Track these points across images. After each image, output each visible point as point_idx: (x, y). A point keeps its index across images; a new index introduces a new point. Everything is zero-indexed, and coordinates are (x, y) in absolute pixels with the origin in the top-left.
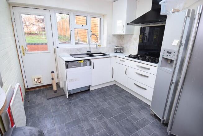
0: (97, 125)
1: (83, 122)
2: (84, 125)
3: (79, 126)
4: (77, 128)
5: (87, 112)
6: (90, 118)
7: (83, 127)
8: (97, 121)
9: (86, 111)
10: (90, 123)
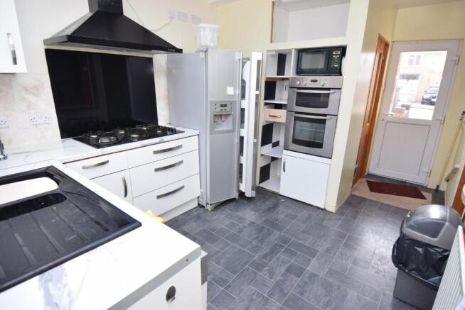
0: (277, 266)
1: (286, 291)
2: (292, 286)
3: (302, 293)
4: (307, 294)
5: (255, 297)
6: (268, 284)
7: (299, 286)
8: (269, 270)
9: (251, 300)
10: (281, 278)
